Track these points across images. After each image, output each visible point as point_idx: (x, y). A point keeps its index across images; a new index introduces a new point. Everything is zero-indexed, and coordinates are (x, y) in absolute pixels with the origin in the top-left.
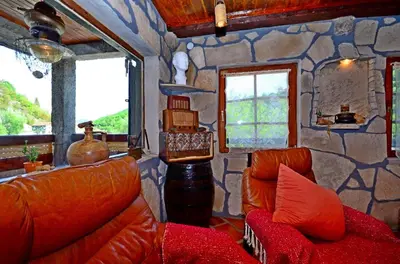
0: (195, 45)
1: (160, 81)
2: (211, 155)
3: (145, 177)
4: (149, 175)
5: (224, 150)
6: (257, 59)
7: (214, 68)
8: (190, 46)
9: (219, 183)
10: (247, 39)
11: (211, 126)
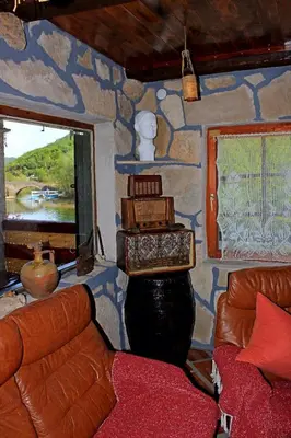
0: (169, 93)
1: (118, 158)
2: (191, 264)
3: (98, 295)
4: (105, 292)
5: (214, 252)
6: (262, 116)
7: (198, 128)
8: (162, 94)
9: (204, 303)
10: (248, 84)
11: (193, 218)
